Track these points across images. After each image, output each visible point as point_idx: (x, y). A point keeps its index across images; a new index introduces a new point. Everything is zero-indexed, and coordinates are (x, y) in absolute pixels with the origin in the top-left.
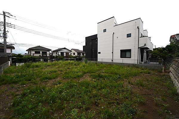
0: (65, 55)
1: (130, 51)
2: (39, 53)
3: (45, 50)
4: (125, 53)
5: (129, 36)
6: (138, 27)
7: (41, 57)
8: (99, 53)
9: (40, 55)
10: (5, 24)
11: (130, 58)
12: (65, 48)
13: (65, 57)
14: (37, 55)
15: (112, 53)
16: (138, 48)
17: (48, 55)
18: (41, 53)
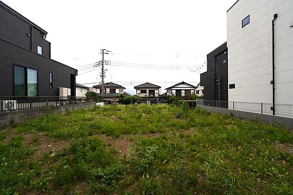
0: (183, 94)
2: (145, 92)
3: (153, 88)
7: (148, 97)
8: (233, 86)
9: (146, 95)
10: (103, 62)
12: (183, 83)
13: (183, 97)
14: (143, 95)
15: (273, 82)
17: (156, 95)
18: (148, 92)
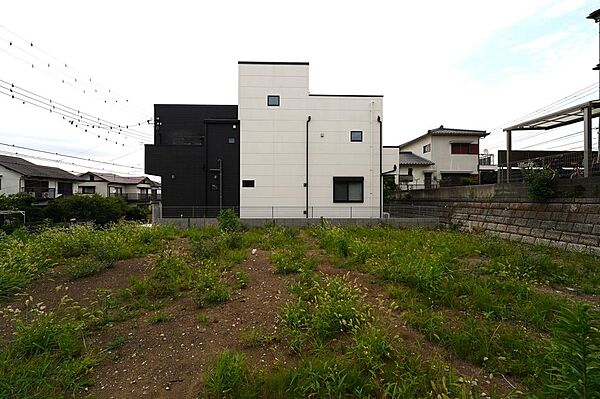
1: (360, 181)
4: (346, 188)
5: (356, 137)
6: (379, 118)
8: (249, 184)
11: (362, 201)
16: (381, 175)
